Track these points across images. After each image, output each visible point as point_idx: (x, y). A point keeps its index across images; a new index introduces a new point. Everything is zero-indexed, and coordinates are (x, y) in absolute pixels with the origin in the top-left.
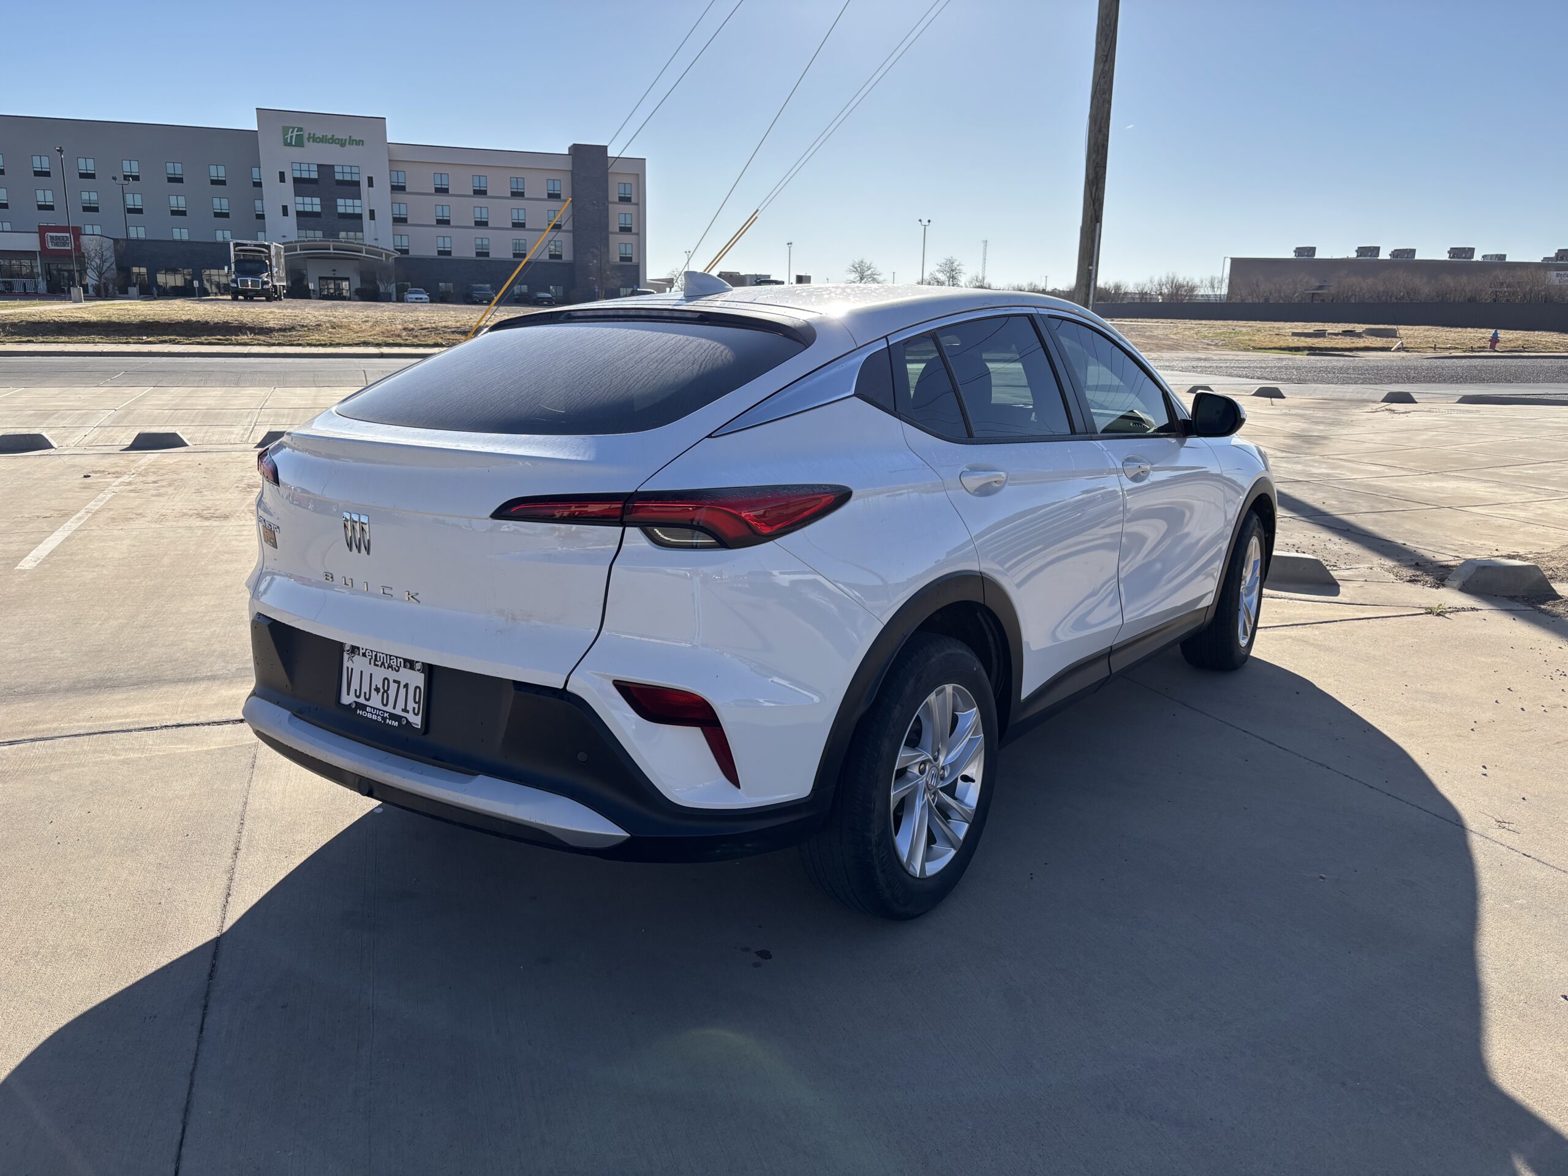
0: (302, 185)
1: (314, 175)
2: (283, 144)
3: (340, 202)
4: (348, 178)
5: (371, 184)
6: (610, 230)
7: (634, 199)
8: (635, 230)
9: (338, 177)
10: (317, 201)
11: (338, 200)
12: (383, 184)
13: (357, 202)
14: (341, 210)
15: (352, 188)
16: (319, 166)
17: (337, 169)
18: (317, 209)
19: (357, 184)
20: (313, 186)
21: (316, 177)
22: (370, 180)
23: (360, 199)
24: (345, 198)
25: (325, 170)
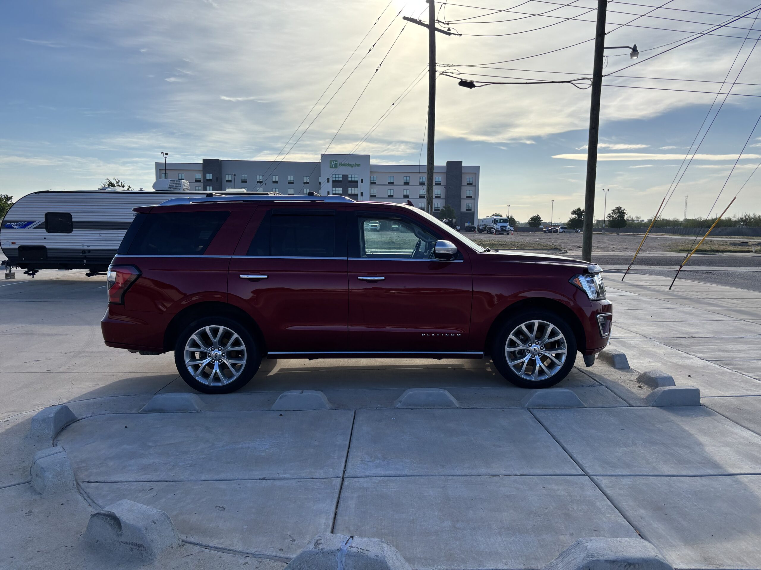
0: (336, 184)
1: (341, 179)
2: (329, 167)
4: (353, 179)
5: (362, 182)
6: (462, 197)
7: (474, 184)
8: (473, 198)
9: (350, 179)
10: (341, 189)
11: (349, 189)
12: (367, 182)
13: (356, 189)
14: (350, 192)
15: (354, 184)
16: (343, 175)
17: (350, 176)
18: (341, 192)
19: (357, 182)
20: (340, 183)
21: (341, 180)
22: (362, 180)
23: (357, 188)
24: (352, 188)
25: (345, 177)
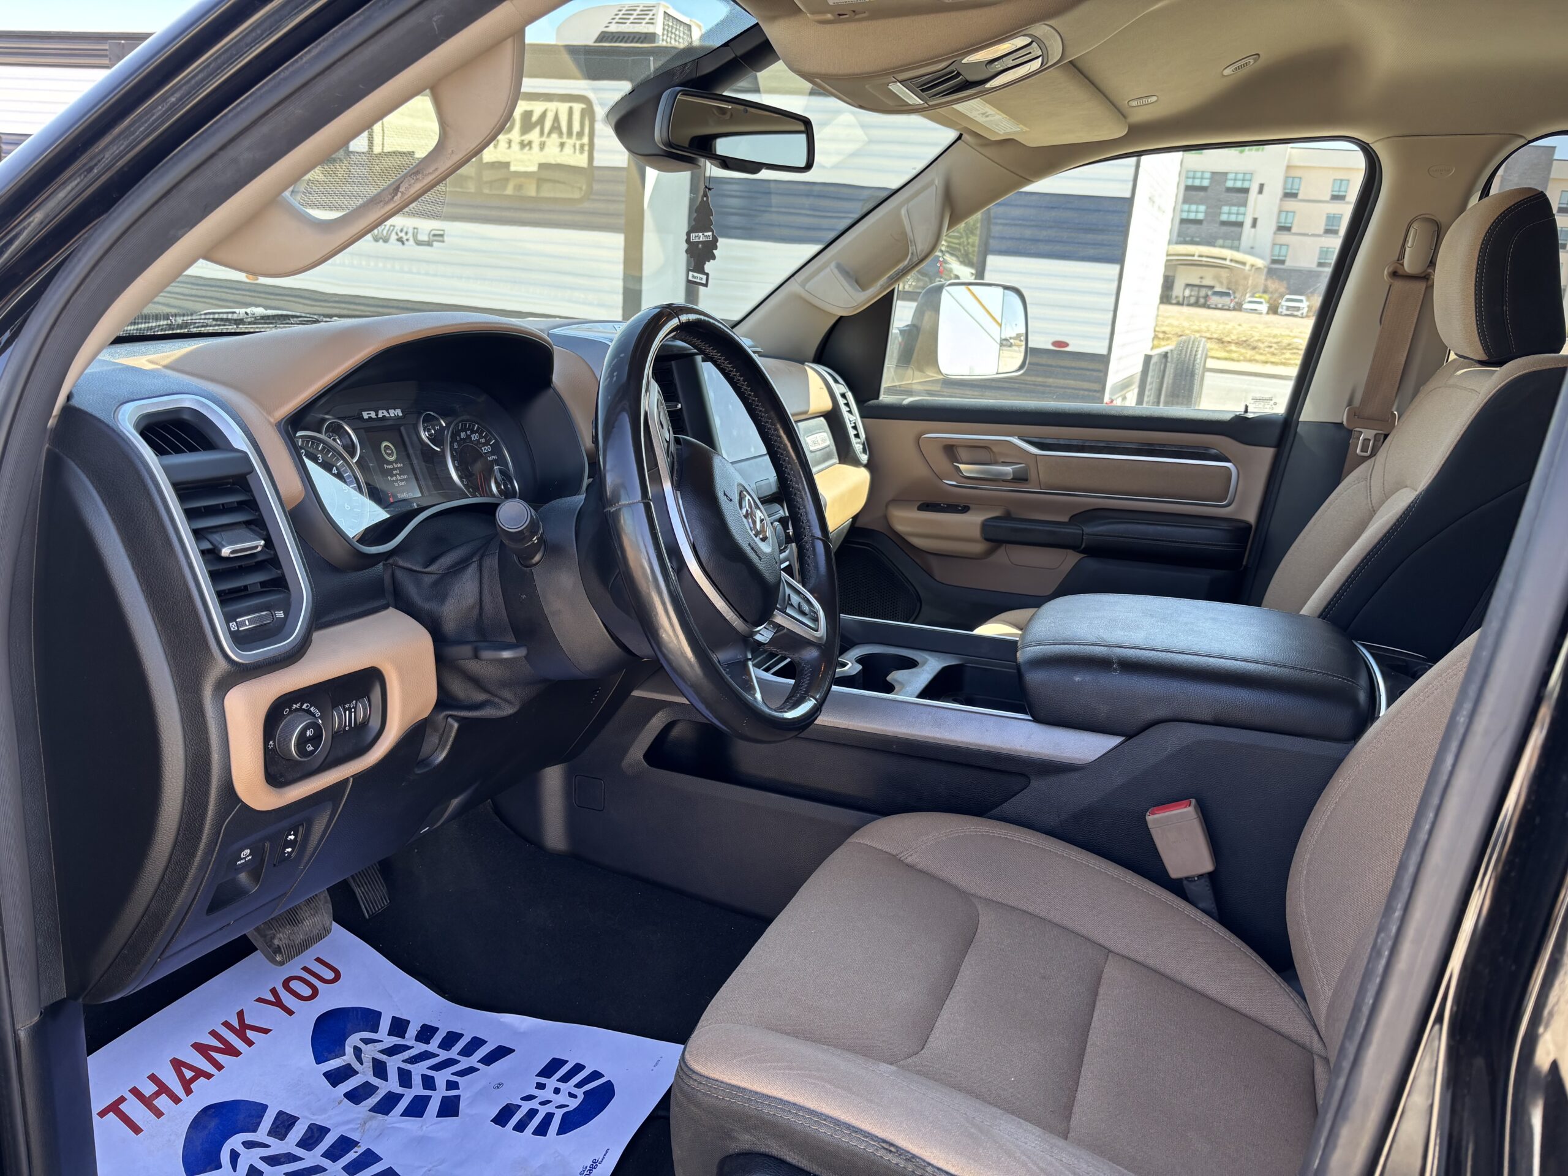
0: (1193, 193)
3: (1225, 209)
4: (1239, 184)
5: (1261, 191)
9: (1230, 184)
10: (1202, 208)
11: (1223, 208)
12: (1275, 189)
13: (1242, 209)
14: (1224, 217)
15: (1240, 195)
16: (1213, 173)
17: (1231, 176)
18: (1201, 216)
19: (1246, 191)
20: (1202, 194)
21: (1208, 184)
23: (1246, 206)
24: (1231, 205)
25: (1218, 177)
